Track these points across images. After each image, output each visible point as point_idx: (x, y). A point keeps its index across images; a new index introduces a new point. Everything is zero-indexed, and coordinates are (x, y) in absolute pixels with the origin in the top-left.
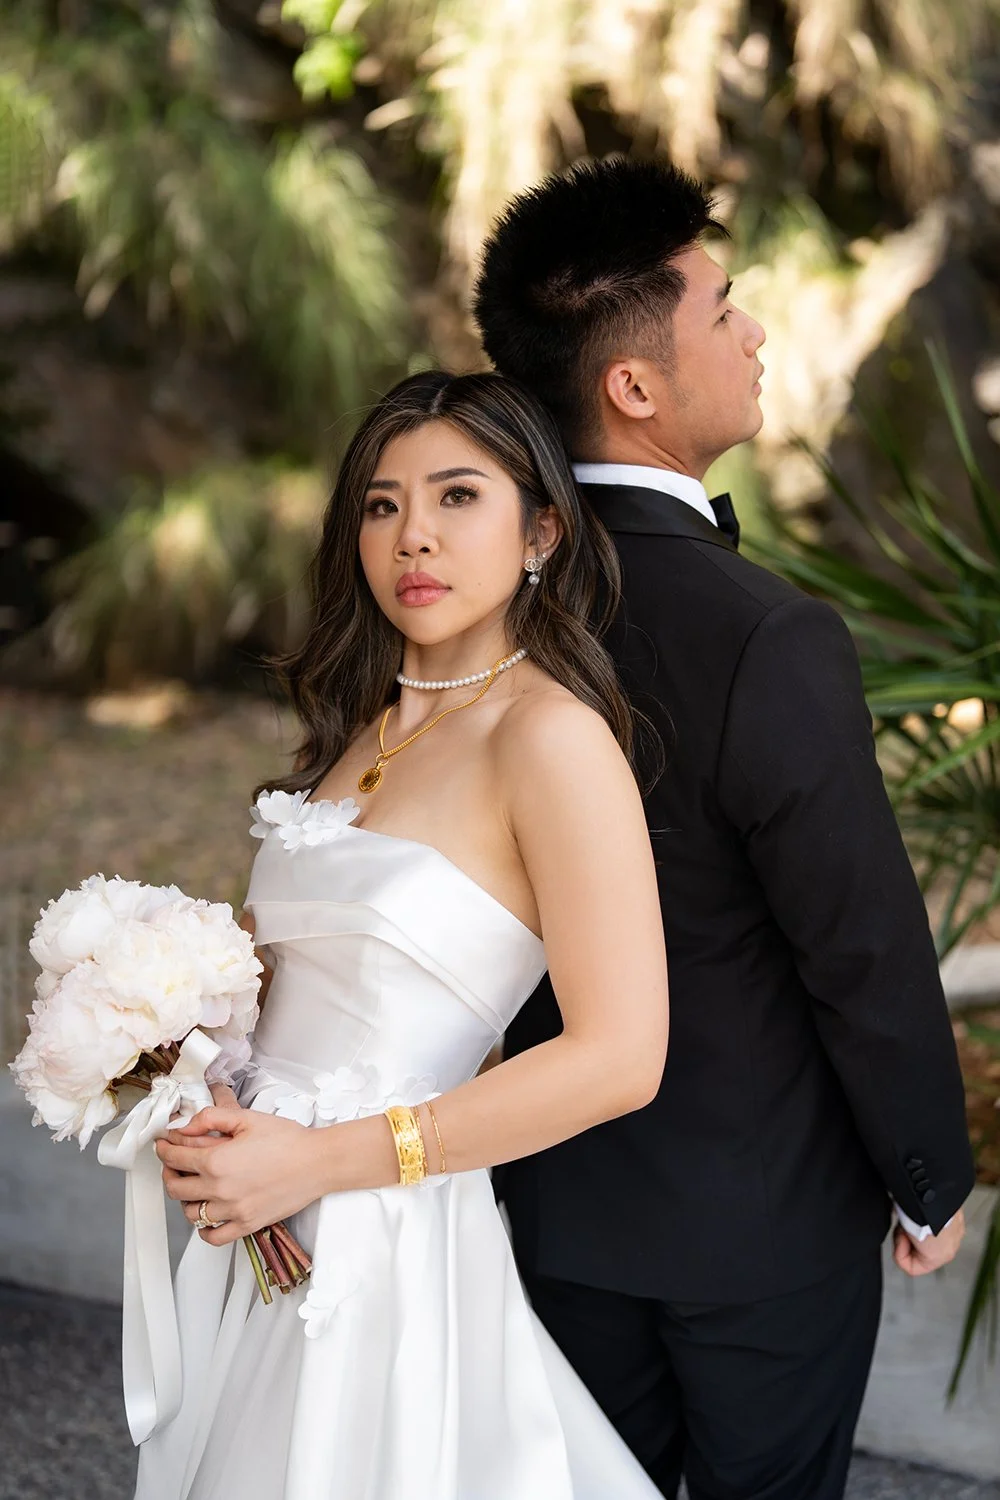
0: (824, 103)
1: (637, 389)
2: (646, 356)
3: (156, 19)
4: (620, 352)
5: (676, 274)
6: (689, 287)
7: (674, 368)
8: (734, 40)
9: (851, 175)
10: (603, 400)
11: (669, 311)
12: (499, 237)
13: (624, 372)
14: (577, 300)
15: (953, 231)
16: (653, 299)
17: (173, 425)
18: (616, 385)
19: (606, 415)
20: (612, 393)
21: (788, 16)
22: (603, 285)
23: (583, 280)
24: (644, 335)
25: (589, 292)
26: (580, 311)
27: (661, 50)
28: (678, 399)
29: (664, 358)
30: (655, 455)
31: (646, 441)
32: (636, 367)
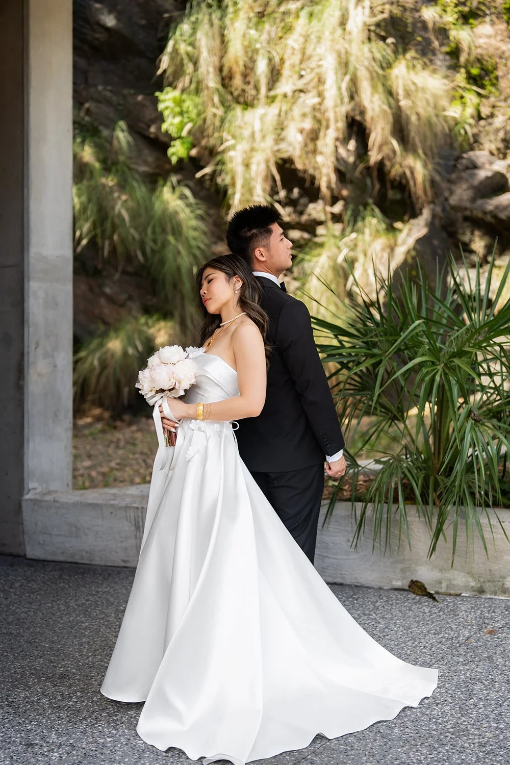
0: (381, 164)
1: (262, 254)
2: (264, 246)
3: (105, 133)
4: (258, 246)
5: (270, 229)
6: (274, 232)
7: (270, 250)
8: (345, 141)
9: (392, 194)
10: (254, 257)
11: (269, 237)
12: (232, 221)
13: (259, 250)
14: (249, 234)
15: (434, 216)
16: (265, 234)
17: (111, 300)
18: (257, 253)
19: (255, 261)
20: (256, 255)
21: (367, 131)
22: (254, 231)
23: (250, 230)
24: (264, 242)
25: (251, 232)
26: (249, 236)
27: (315, 145)
28: (271, 257)
29: (267, 247)
30: (266, 270)
31: (264, 267)
32: (262, 249)
